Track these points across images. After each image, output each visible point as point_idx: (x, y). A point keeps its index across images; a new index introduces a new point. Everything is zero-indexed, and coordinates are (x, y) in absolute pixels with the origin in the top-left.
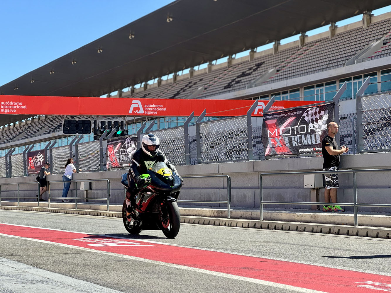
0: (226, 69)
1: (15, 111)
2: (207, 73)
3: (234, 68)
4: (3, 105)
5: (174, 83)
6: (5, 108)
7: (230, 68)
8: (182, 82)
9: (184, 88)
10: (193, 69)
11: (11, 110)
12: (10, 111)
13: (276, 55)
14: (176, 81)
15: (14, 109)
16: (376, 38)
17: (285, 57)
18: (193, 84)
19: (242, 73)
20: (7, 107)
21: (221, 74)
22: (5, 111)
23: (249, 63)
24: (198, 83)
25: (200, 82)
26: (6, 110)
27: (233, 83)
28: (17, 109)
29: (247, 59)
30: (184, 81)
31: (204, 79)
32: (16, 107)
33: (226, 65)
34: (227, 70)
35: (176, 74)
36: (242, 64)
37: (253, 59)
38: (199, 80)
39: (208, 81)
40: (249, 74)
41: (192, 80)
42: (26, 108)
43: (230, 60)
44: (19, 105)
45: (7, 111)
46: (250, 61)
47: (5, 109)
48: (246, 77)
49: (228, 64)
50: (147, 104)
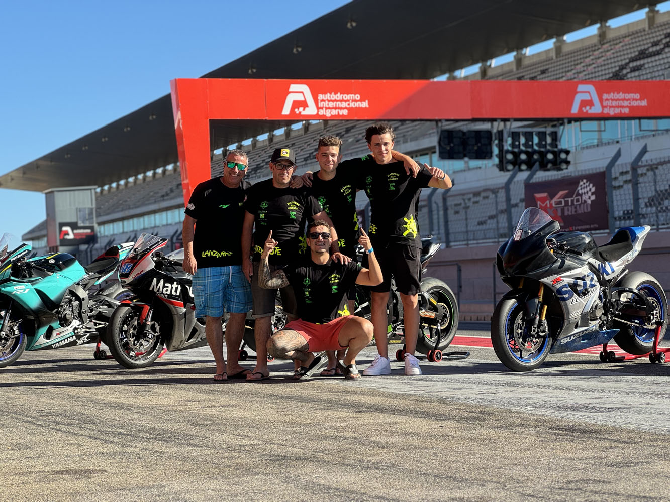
0: (596, 48)
1: (345, 112)
2: (552, 59)
3: (615, 44)
4: (323, 101)
6: (327, 106)
7: (605, 46)
8: (500, 78)
10: (521, 54)
11: (338, 112)
12: (337, 114)
14: (488, 77)
15: (344, 109)
19: (639, 51)
20: (331, 105)
21: (588, 57)
22: (326, 112)
23: (646, 33)
24: (539, 77)
25: (544, 76)
26: (329, 110)
27: (625, 72)
28: (350, 110)
29: (640, 27)
31: (550, 70)
32: (349, 105)
33: (595, 40)
34: (598, 49)
35: (486, 65)
36: (630, 35)
37: (655, 26)
38: (539, 73)
39: (563, 72)
40: (658, 53)
41: (520, 73)
42: (368, 106)
43: (604, 29)
44: (353, 101)
45: (330, 113)
46: (647, 29)
47: (326, 108)
48: (653, 59)
49: (598, 38)
50: (609, 93)
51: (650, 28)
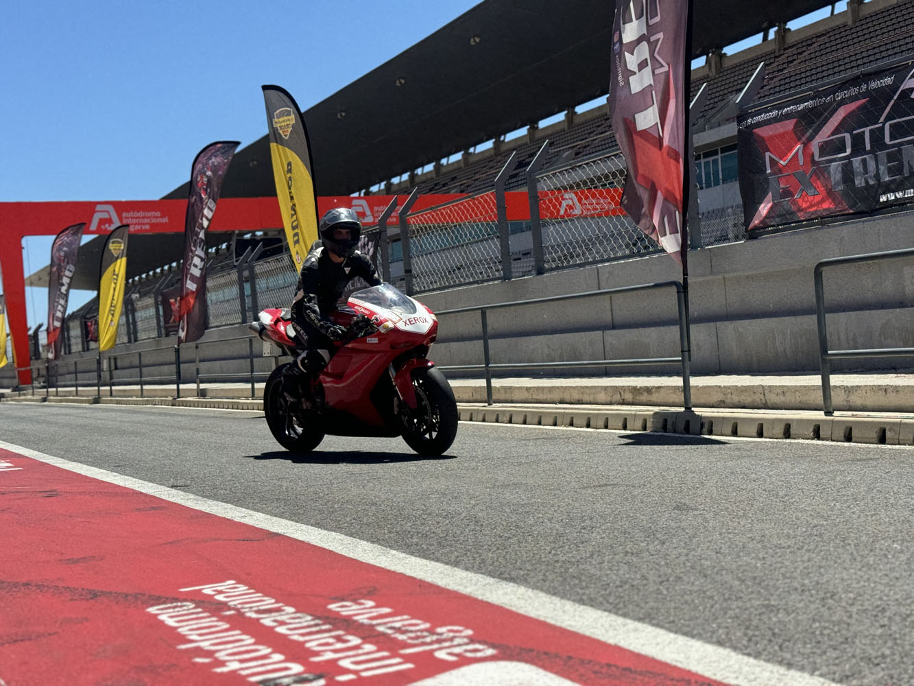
1: (147, 227)
2: (461, 168)
3: (505, 156)
4: (126, 218)
7: (499, 158)
10: (439, 164)
11: (142, 227)
13: (571, 130)
14: (414, 183)
16: (734, 88)
17: (586, 132)
18: (441, 186)
20: (134, 221)
21: (484, 167)
23: (527, 146)
24: (449, 183)
25: (453, 182)
26: (133, 226)
28: (152, 225)
30: (427, 182)
31: (458, 177)
33: (492, 152)
34: (493, 160)
35: (414, 173)
36: (517, 148)
38: (450, 180)
39: (465, 180)
41: (438, 180)
42: (167, 221)
43: (498, 143)
44: (154, 217)
46: (528, 143)
49: (494, 151)
50: (379, 206)
51: (531, 142)
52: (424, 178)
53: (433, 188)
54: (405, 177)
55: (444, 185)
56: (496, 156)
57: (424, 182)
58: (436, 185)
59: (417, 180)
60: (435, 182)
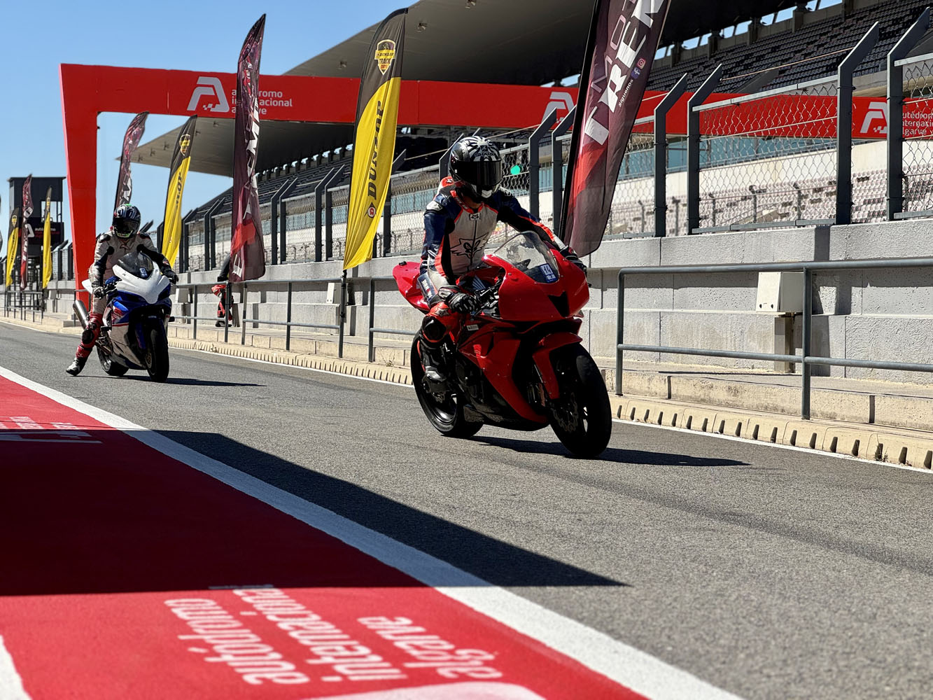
0: (838, 22)
1: (264, 112)
2: (790, 32)
3: (858, 19)
5: (711, 57)
7: (848, 20)
8: (729, 54)
9: (732, 68)
10: (759, 23)
14: (716, 52)
18: (754, 60)
21: (825, 34)
24: (766, 57)
25: (773, 55)
28: (269, 108)
30: (736, 51)
31: (782, 48)
32: (269, 103)
33: (840, 12)
34: (841, 23)
35: (719, 35)
36: (878, 8)
38: (770, 51)
41: (753, 49)
42: (291, 106)
44: (274, 99)
49: (844, 9)
52: (732, 44)
53: (742, 61)
54: (705, 39)
55: (759, 59)
56: (846, 18)
57: (732, 51)
58: (747, 57)
59: (722, 46)
60: (746, 53)
